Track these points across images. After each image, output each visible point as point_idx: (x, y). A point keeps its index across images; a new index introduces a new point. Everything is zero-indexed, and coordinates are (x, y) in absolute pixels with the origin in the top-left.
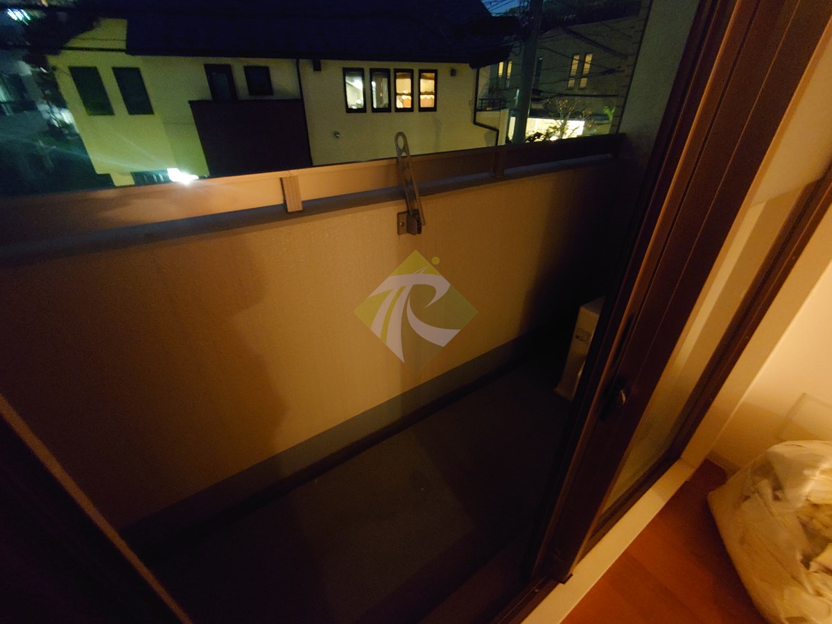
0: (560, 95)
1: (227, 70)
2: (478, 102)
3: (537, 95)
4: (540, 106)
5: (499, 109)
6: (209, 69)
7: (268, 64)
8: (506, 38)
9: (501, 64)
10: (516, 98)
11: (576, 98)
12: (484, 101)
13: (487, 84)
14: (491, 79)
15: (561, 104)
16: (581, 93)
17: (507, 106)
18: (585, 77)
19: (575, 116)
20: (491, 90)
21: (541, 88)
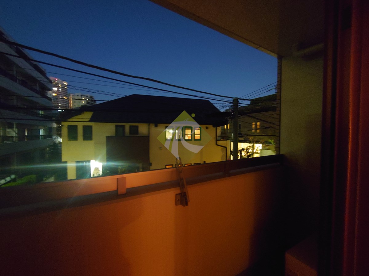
0: (250, 135)
1: (123, 127)
2: (217, 137)
3: (241, 135)
4: (242, 139)
5: (226, 140)
6: (117, 126)
7: (138, 125)
8: (226, 118)
9: (225, 126)
10: (232, 136)
11: (256, 136)
12: (220, 137)
13: (220, 132)
14: (222, 130)
15: (251, 138)
16: (258, 134)
17: (229, 138)
18: (258, 129)
19: (257, 142)
20: (222, 133)
21: (242, 133)
